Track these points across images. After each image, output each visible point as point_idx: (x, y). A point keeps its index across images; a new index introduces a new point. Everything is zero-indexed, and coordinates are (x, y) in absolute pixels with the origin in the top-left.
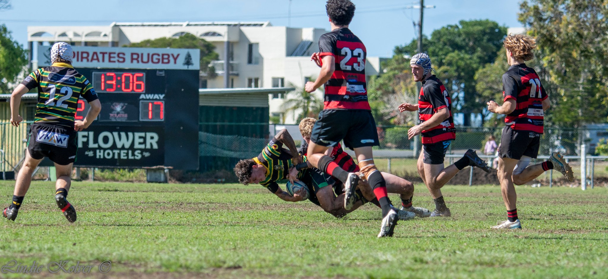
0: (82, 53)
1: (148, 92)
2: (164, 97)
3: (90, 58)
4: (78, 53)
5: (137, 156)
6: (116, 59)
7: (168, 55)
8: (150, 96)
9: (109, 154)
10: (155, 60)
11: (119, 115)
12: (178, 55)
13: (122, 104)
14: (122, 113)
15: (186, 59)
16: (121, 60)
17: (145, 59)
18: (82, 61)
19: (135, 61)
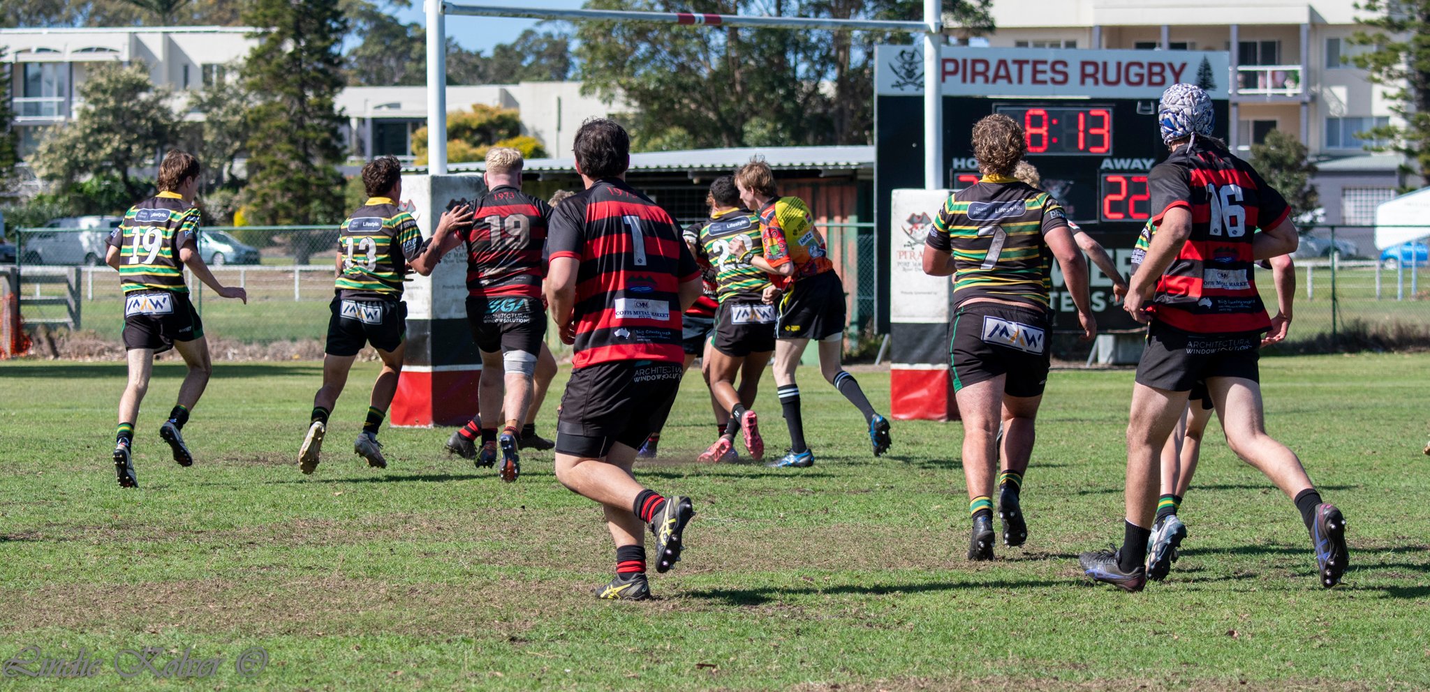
0: (975, 62)
1: (1118, 153)
3: (991, 74)
4: (965, 61)
6: (1050, 75)
7: (1162, 65)
8: (1123, 164)
10: (1134, 79)
12: (1183, 66)
13: (1062, 183)
15: (1200, 74)
16: (1060, 78)
17: (1112, 76)
18: (973, 81)
19: (1089, 81)
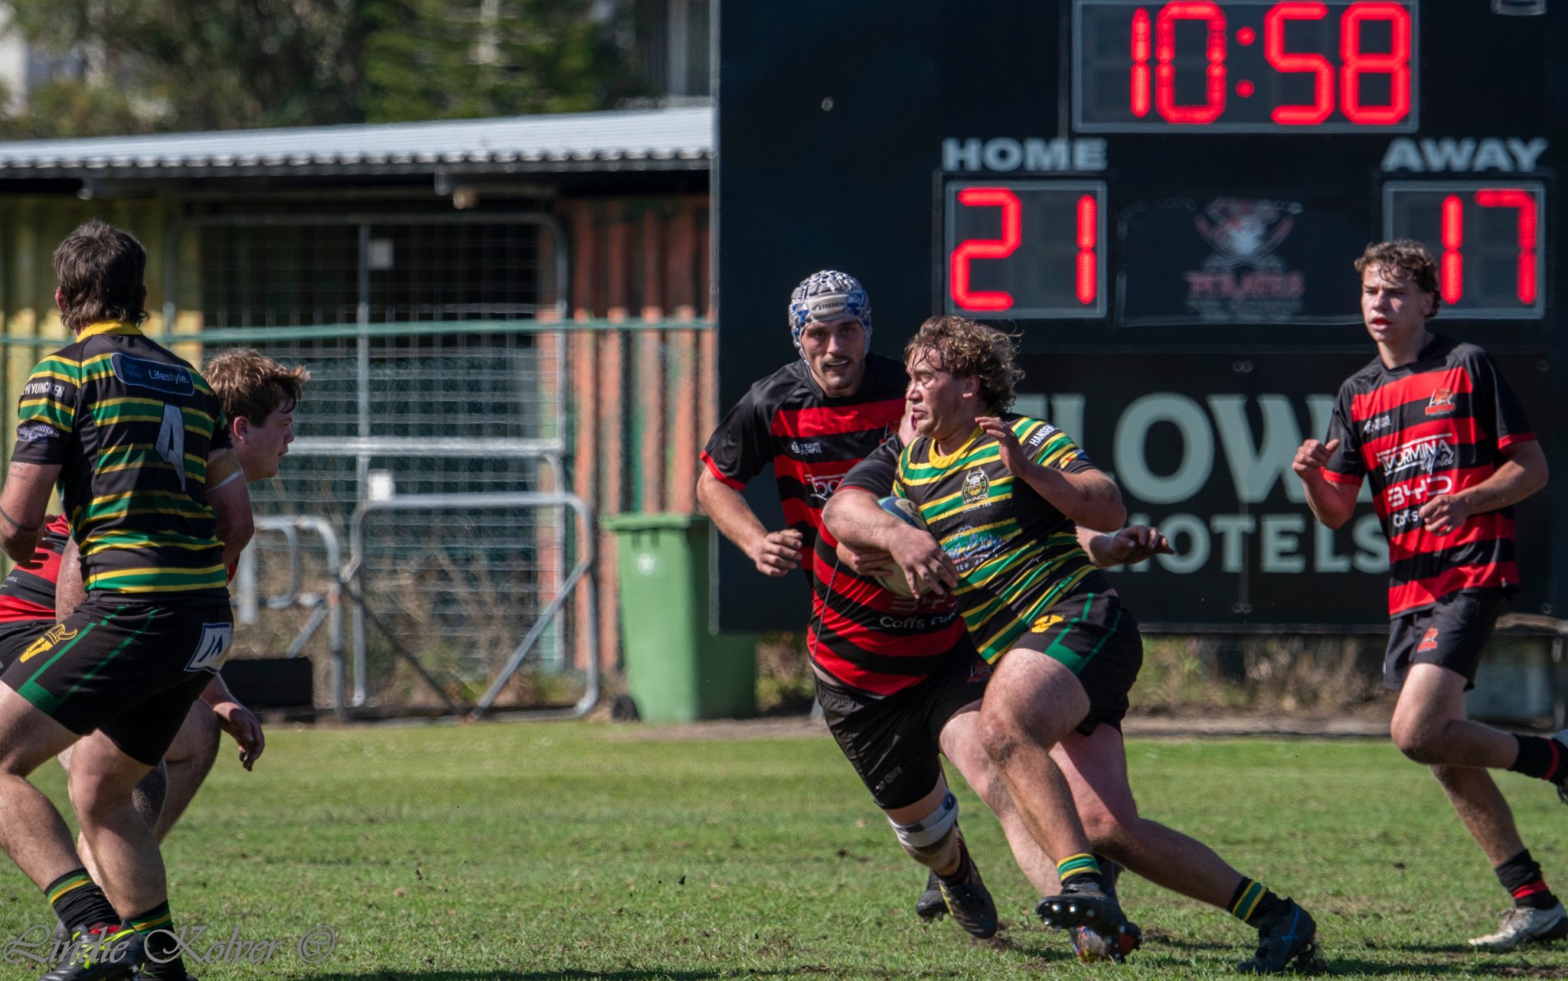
1: (1436, 125)
2: (1540, 161)
5: (1372, 554)
8: (1452, 154)
9: (1183, 544)
11: (1249, 283)
13: (1266, 209)
14: (1270, 271)
